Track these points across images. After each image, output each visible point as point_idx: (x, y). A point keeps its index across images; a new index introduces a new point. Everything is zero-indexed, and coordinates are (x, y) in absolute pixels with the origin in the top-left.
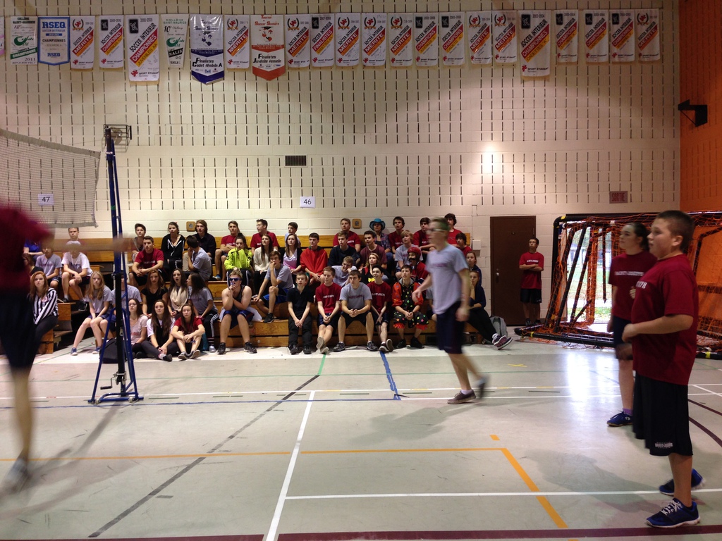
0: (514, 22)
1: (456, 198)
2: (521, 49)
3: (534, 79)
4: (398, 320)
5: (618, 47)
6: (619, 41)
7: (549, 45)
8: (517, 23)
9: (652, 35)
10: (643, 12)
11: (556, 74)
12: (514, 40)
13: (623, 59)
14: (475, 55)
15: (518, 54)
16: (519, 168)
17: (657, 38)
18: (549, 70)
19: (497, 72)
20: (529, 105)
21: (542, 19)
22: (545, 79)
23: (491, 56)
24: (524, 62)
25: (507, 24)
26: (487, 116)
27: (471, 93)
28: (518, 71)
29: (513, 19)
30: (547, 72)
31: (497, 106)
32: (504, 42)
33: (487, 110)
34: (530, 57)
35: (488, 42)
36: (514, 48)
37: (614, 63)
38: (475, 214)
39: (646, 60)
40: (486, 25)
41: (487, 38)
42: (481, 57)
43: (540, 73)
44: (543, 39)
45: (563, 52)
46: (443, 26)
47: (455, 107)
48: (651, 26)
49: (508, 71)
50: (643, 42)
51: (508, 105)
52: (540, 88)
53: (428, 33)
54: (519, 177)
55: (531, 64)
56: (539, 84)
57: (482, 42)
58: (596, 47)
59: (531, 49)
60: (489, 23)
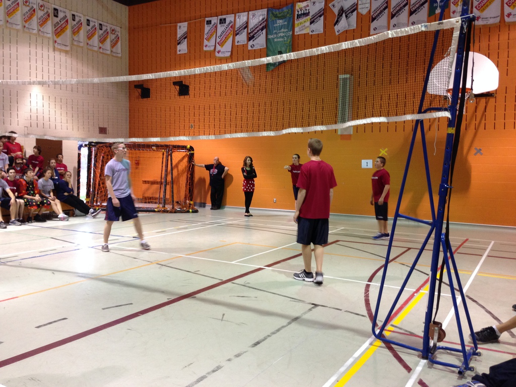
0: (50, 11)
2: (54, 29)
3: (60, 51)
4: (34, 204)
5: (102, 44)
6: (102, 40)
7: (68, 31)
8: (51, 12)
9: (117, 42)
10: (113, 27)
11: (72, 51)
12: (49, 23)
13: (104, 52)
14: (27, 25)
15: (52, 32)
16: (52, 105)
17: (119, 44)
19: (39, 40)
20: (57, 66)
21: (65, 14)
22: (66, 52)
23: (36, 28)
24: (55, 38)
25: (45, 10)
26: (33, 68)
27: (24, 50)
28: (51, 43)
30: (68, 48)
31: (39, 62)
32: (43, 22)
33: (33, 62)
34: (59, 36)
35: (35, 19)
36: (49, 28)
37: (100, 52)
38: (26, 133)
39: (114, 55)
40: (33, 7)
41: (34, 16)
42: (30, 27)
43: (64, 48)
44: (65, 27)
45: (76, 38)
47: (14, 56)
48: (116, 37)
49: (45, 41)
50: (114, 45)
51: (45, 63)
52: (63, 57)
54: (52, 112)
55: (59, 40)
56: (63, 55)
57: (30, 17)
58: (91, 40)
59: (59, 31)
60: (35, 7)
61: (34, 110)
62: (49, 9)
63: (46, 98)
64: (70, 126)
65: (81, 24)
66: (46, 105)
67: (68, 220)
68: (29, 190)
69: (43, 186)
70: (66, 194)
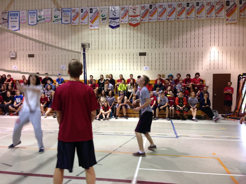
0: (223, 4)
1: (200, 67)
2: (226, 13)
3: (231, 24)
4: (177, 110)
7: (237, 11)
8: (225, 4)
11: (240, 22)
12: (223, 10)
14: (209, 16)
16: (225, 56)
18: (237, 20)
19: (217, 21)
20: (229, 33)
21: (234, 2)
22: (235, 24)
23: (214, 16)
24: (227, 18)
25: (221, 4)
26: (213, 37)
27: (207, 29)
28: (225, 21)
29: (223, 2)
30: (236, 21)
31: (217, 34)
32: (219, 11)
33: (213, 35)
34: (230, 16)
35: (214, 11)
36: (223, 13)
38: (207, 73)
41: (213, 10)
42: (211, 16)
43: (233, 22)
44: (234, 9)
45: (242, 14)
46: (197, 6)
47: (201, 34)
49: (221, 21)
51: (221, 33)
52: (233, 27)
53: (191, 8)
54: (224, 59)
55: (230, 18)
56: (233, 25)
57: (211, 11)
59: (229, 13)
60: (214, 4)
61: (212, 60)
68: (180, 102)
69: (191, 101)
70: (203, 106)
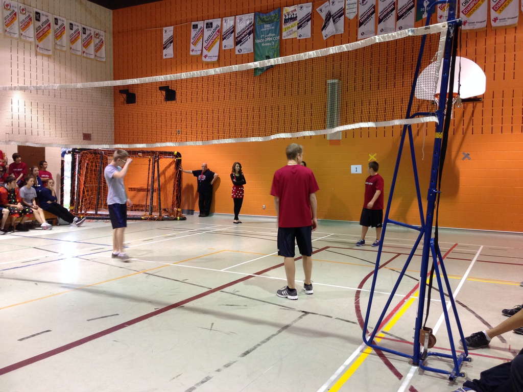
0: (31, 15)
2: (36, 34)
3: (43, 55)
4: (16, 212)
5: (86, 48)
6: (86, 45)
7: (51, 36)
8: (33, 16)
9: (101, 46)
10: (97, 31)
11: (55, 55)
12: (31, 27)
13: (88, 56)
14: (8, 29)
15: (34, 36)
16: (34, 111)
17: (103, 48)
18: (51, 51)
19: (21, 44)
20: (40, 71)
21: (47, 18)
22: (49, 56)
23: (18, 33)
24: (37, 43)
25: (27, 14)
26: (15, 73)
27: (4, 55)
28: (33, 47)
30: (50, 53)
31: (21, 67)
32: (25, 26)
33: (15, 68)
34: (41, 40)
35: (16, 22)
36: (31, 32)
37: (84, 57)
39: (98, 59)
40: (14, 11)
41: (15, 20)
42: (11, 31)
43: (46, 52)
44: (47, 31)
45: (58, 43)
48: (100, 41)
49: (27, 46)
50: (98, 49)
51: (27, 68)
52: (46, 61)
54: (34, 117)
55: (41, 45)
56: (45, 59)
57: (11, 21)
58: (75, 44)
59: (41, 35)
60: (16, 10)
61: (15, 116)
62: (31, 12)
63: (28, 104)
64: (53, 131)
65: (64, 28)
66: (28, 110)
67: (51, 229)
68: (11, 199)
69: (26, 194)
70: (49, 202)
